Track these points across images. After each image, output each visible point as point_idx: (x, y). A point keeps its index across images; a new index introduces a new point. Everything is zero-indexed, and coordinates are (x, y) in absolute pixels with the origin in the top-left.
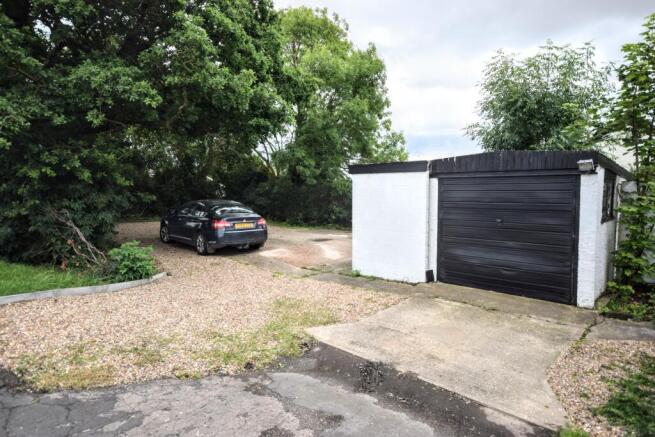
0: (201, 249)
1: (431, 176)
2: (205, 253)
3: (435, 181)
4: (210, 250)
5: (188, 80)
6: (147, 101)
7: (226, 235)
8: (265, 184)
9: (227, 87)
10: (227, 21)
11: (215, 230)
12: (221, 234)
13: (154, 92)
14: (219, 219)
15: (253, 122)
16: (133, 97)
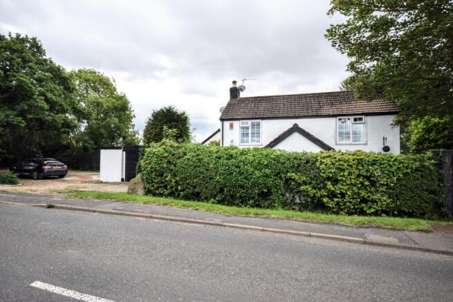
0: (35, 177)
1: (123, 151)
2: (38, 179)
3: (124, 152)
4: (41, 177)
5: (37, 117)
6: (21, 125)
7: (48, 172)
8: (68, 151)
9: (53, 120)
10: (54, 97)
11: (43, 169)
12: (45, 171)
13: (23, 121)
14: (45, 165)
15: (62, 130)
16: (15, 123)
